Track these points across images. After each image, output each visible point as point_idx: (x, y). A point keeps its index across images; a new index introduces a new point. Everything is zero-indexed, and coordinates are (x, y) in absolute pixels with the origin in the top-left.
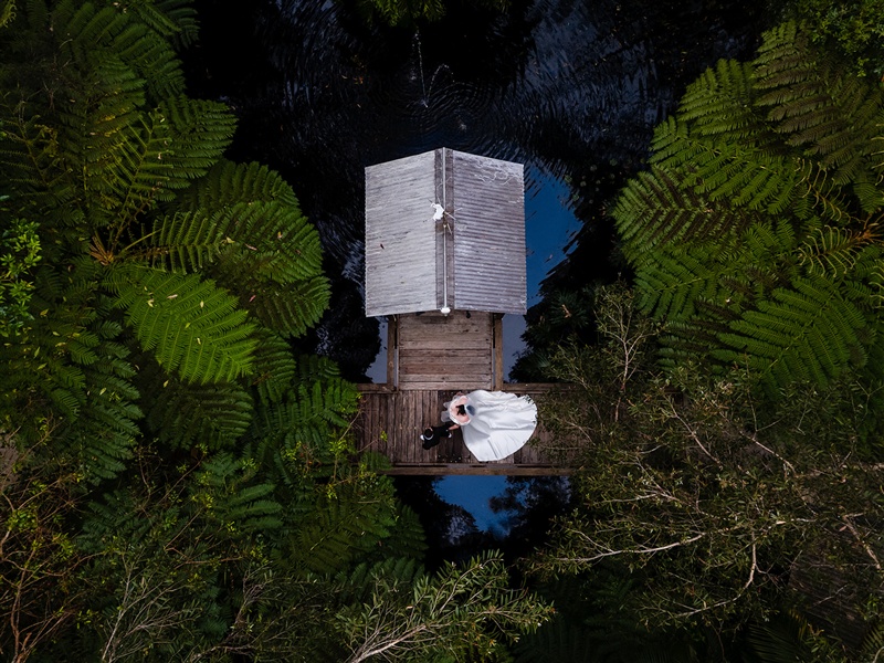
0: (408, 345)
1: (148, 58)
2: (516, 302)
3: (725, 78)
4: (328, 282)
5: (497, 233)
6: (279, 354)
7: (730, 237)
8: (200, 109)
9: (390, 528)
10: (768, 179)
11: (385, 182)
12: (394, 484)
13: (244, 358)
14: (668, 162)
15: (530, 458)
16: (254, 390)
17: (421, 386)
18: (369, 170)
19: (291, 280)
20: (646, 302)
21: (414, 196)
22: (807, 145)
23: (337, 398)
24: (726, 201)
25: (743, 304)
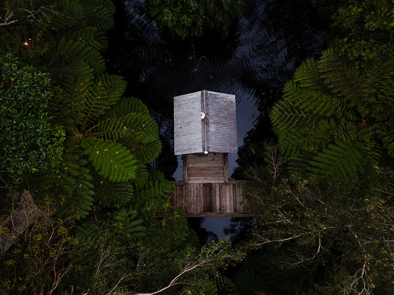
0: (191, 166)
1: (93, 59)
2: (233, 149)
3: (309, 66)
4: (161, 142)
5: (225, 122)
6: (143, 170)
7: (312, 125)
8: (113, 78)
9: (186, 237)
10: (326, 104)
11: (182, 103)
12: (187, 220)
13: (132, 172)
14: (289, 97)
15: (240, 210)
16: (134, 184)
17: (196, 182)
18: (176, 98)
19: (148, 142)
20: (282, 149)
21: (193, 108)
22: (339, 92)
23: (164, 187)
24: (311, 112)
25: (318, 150)
